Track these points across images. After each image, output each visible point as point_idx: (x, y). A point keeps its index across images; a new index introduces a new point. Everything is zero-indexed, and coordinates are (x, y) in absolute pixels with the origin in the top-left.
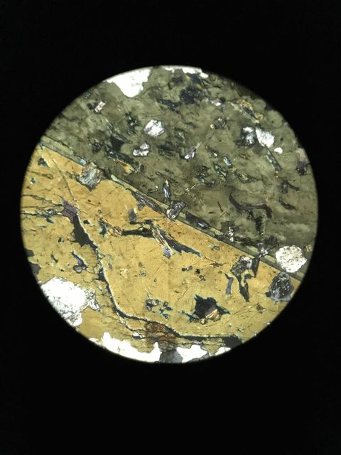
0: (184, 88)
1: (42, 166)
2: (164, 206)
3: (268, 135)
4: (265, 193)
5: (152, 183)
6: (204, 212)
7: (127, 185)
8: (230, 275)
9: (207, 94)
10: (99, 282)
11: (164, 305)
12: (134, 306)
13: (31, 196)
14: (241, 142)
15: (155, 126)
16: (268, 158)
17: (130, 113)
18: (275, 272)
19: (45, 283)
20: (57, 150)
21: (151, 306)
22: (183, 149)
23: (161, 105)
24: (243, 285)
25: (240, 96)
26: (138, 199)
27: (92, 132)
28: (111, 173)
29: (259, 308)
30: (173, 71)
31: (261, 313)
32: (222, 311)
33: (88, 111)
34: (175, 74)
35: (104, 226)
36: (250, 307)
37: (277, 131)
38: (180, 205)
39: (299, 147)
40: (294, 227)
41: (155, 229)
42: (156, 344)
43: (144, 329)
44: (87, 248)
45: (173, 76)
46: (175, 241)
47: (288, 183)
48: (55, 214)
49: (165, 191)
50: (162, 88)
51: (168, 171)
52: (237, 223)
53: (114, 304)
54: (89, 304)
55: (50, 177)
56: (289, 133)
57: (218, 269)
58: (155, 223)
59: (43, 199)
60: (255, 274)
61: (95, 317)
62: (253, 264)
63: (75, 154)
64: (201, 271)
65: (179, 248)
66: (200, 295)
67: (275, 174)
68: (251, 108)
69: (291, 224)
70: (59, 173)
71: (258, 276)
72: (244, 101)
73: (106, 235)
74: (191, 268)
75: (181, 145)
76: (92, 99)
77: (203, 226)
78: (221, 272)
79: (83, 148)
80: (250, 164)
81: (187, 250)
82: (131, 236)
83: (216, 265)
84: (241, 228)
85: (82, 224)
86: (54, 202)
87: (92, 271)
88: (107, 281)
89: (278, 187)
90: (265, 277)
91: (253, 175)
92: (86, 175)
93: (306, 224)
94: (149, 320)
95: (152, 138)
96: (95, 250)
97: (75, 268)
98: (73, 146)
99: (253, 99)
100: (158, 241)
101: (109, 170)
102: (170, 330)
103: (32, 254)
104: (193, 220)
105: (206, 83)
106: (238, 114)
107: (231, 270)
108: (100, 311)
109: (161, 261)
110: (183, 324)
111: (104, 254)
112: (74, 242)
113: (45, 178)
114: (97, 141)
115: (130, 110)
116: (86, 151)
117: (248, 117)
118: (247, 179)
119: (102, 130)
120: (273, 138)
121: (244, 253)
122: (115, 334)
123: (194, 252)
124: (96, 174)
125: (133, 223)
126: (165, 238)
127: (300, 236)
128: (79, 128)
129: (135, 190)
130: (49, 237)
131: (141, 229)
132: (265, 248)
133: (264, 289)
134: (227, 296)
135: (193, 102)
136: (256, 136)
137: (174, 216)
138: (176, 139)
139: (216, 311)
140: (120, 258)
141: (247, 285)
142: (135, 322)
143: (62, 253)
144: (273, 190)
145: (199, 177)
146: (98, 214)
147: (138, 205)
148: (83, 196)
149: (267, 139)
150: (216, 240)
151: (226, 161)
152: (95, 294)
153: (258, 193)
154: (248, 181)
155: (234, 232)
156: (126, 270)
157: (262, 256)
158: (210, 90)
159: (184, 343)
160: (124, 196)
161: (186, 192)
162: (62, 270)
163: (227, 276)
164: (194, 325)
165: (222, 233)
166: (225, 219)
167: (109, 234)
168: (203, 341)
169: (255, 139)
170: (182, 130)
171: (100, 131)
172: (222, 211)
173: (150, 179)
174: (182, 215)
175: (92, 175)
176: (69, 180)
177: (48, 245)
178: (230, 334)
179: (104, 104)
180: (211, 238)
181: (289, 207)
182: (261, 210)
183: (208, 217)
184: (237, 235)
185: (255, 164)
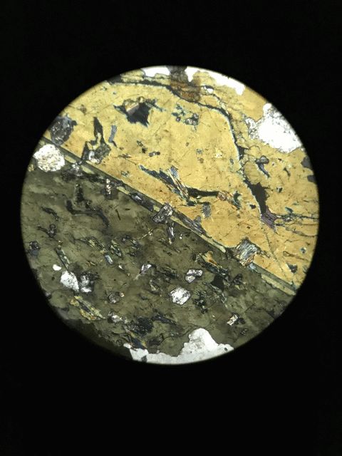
0: (148, 334)
1: (294, 265)
2: (175, 219)
3: (66, 284)
4: (72, 226)
5: (185, 242)
6: (134, 211)
7: (210, 241)
8: (111, 145)
9: (125, 327)
10: (244, 146)
11: (180, 118)
12: (210, 120)
13: (306, 236)
14: (94, 279)
15: (180, 298)
16: (68, 261)
17: (203, 312)
18: (67, 146)
19: (297, 148)
20: (277, 280)
21: (193, 119)
22: (153, 274)
23: (171, 319)
24: (99, 135)
25: (92, 324)
26: (200, 227)
27: (242, 296)
28: (225, 254)
29: (84, 110)
30: (158, 351)
31: (82, 105)
32: (122, 109)
33: (244, 316)
34: (157, 349)
35: (236, 202)
36: (94, 112)
37: (57, 287)
38: (158, 219)
39: (36, 270)
40: (44, 191)
41: (185, 197)
42: (190, 80)
43: (201, 96)
44: (253, 180)
45: (159, 347)
46: (166, 183)
47: (49, 234)
48: (283, 217)
49: (172, 234)
50: (170, 336)
51: (168, 253)
52: (102, 197)
53: (230, 123)
54: (255, 125)
55: (286, 253)
56: (46, 285)
57: (124, 152)
58: (185, 202)
59: (295, 232)
60: (86, 145)
61: (251, 110)
62: (88, 155)
63: (260, 275)
64: (141, 151)
65: (161, 176)
66: (143, 126)
67: (61, 244)
68: (82, 311)
69: (48, 193)
70: (277, 256)
71: (84, 143)
72: (89, 319)
73: (234, 193)
74: (151, 155)
75: (155, 278)
76: (240, 328)
77: (137, 197)
78: (121, 149)
79: (252, 280)
80: (87, 256)
81: (154, 174)
82: (209, 190)
83: (125, 157)
84: (99, 192)
85: (258, 205)
86: (284, 228)
87: (250, 157)
88: (235, 147)
89: (59, 232)
90: (77, 141)
91: (83, 245)
92: (251, 254)
93: (33, 192)
94: (196, 105)
95: (183, 286)
96: (246, 178)
97: (267, 162)
98: (262, 282)
99: (80, 321)
100: (183, 184)
101: (227, 258)
102: (176, 93)
103: (309, 178)
104: (146, 203)
105: (126, 338)
106: (96, 306)
107: (110, 150)
108: (245, 117)
109: (181, 164)
110: (162, 98)
111: (237, 174)
112: (267, 188)
113: (291, 252)
114: (237, 286)
115: (203, 315)
116: (249, 277)
117: (85, 303)
118: (90, 241)
119: (232, 297)
120: (62, 281)
121: (97, 167)
122: (231, 93)
123: (147, 171)
124: (240, 254)
125: (206, 204)
126: (175, 187)
127: (39, 181)
128: (254, 300)
129: (203, 236)
130: (291, 194)
131: (198, 197)
132: (75, 171)
133: (79, 129)
134: (116, 124)
135: (140, 320)
136: (79, 283)
137: (165, 208)
138: (158, 284)
139: (128, 109)
140: (221, 169)
141: (95, 134)
142: (210, 104)
143: (279, 177)
144: (65, 229)
145: (138, 246)
146: (241, 215)
147: (201, 221)
148: (255, 233)
149: (68, 279)
150: (124, 182)
151: (111, 260)
152: (249, 134)
153: (79, 227)
154: (89, 239)
155: (106, 189)
156: (216, 157)
157: (78, 162)
158: (122, 331)
159: (161, 80)
160: (214, 231)
161: (152, 232)
162: (280, 160)
163: (115, 145)
164: (151, 97)
165: (118, 188)
166: (114, 203)
167: (231, 194)
168: (142, 80)
169: (79, 280)
170: (152, 292)
171: (234, 297)
172: (117, 211)
173: (187, 246)
174: (156, 209)
175: (244, 253)
176: (268, 249)
177: (293, 186)
178: (115, 85)
179: (228, 323)
180: (129, 184)
181: (48, 211)
182: (78, 209)
183: (131, 205)
184: (102, 185)
185: (82, 256)
